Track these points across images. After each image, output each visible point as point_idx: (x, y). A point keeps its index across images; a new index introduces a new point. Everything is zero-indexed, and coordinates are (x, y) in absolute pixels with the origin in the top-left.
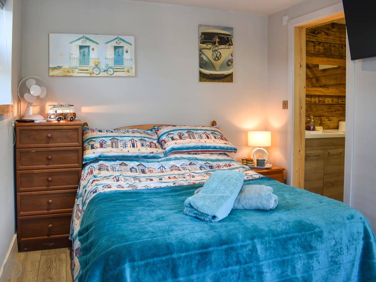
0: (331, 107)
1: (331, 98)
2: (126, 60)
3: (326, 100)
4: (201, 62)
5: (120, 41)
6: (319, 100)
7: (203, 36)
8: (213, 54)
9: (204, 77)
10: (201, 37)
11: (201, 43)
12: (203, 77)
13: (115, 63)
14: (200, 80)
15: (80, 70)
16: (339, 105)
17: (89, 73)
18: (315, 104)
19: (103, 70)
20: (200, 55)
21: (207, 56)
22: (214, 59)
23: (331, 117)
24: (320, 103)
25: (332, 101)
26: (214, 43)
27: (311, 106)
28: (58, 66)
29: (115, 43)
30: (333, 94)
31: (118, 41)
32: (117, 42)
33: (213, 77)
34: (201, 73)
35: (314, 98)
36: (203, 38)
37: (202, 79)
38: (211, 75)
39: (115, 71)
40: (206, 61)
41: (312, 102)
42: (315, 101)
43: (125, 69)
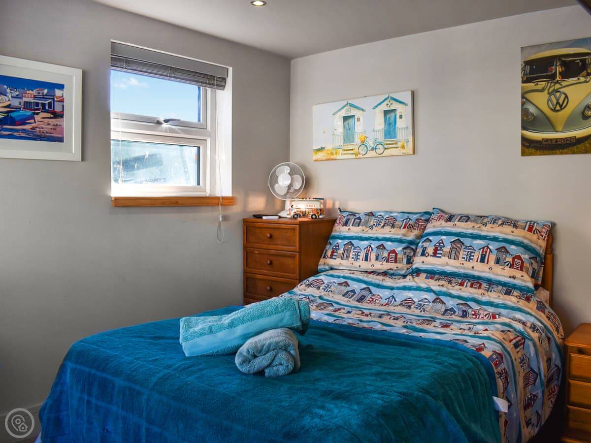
2: (400, 129)
4: (525, 118)
5: (391, 102)
7: (528, 67)
8: (549, 100)
9: (530, 147)
10: (523, 69)
11: (523, 82)
12: (528, 147)
13: (385, 135)
14: (523, 154)
15: (345, 150)
17: (353, 154)
19: (371, 148)
20: (523, 104)
21: (538, 105)
22: (551, 109)
26: (552, 77)
28: (322, 147)
29: (385, 106)
31: (389, 103)
32: (387, 104)
33: (549, 145)
34: (524, 139)
36: (528, 71)
37: (526, 150)
38: (547, 140)
39: (386, 149)
40: (535, 115)
43: (399, 144)
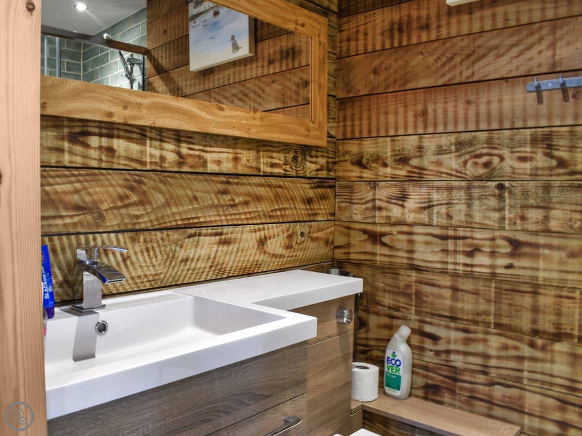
0: (230, 187)
1: (231, 150)
3: (208, 156)
6: (179, 154)
16: (262, 180)
18: (160, 171)
23: (231, 229)
24: (185, 169)
25: (236, 160)
27: (140, 182)
30: (237, 133)
35: (157, 143)
41: (144, 163)
42: (163, 158)
